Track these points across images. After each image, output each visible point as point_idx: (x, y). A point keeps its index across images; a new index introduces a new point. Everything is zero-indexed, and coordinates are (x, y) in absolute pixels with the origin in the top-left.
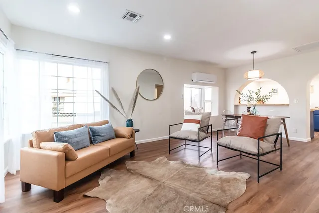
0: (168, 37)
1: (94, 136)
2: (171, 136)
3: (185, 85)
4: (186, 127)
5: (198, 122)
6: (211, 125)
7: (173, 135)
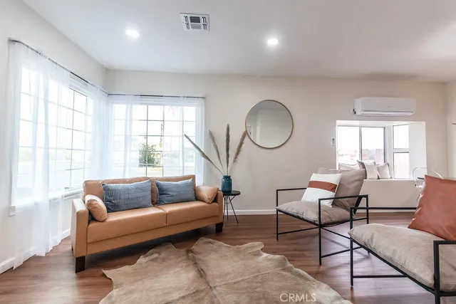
0: (273, 42)
1: (161, 194)
2: (279, 207)
3: (338, 122)
4: (312, 195)
5: (332, 187)
6: (366, 196)
7: (283, 207)
